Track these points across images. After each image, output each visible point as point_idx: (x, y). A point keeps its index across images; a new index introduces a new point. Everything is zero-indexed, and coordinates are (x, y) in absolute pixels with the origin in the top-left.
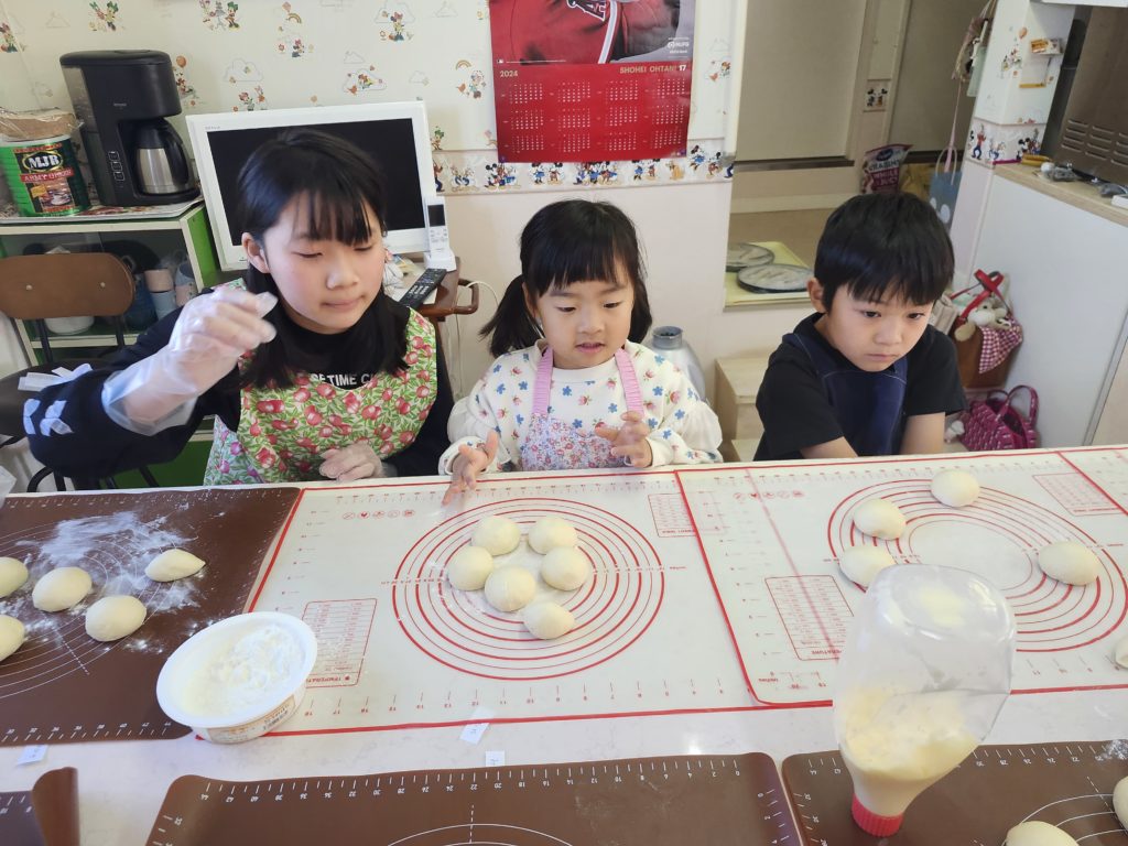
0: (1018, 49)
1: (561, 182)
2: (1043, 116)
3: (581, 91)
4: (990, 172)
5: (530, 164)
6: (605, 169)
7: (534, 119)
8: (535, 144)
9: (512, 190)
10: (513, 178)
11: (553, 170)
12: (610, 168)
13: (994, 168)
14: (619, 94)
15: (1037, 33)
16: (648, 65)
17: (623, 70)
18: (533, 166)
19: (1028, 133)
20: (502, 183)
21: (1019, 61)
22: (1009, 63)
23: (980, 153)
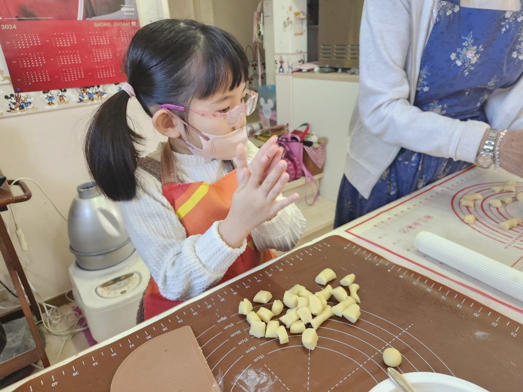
0: (290, 16)
1: (68, 102)
2: (305, 49)
3: (70, 39)
4: (291, 77)
5: (41, 92)
6: (97, 91)
7: (38, 60)
8: (42, 77)
9: (30, 111)
10: (30, 103)
11: (61, 94)
12: (101, 89)
13: (292, 75)
14: (96, 40)
16: (112, 21)
17: (96, 25)
18: (44, 93)
19: (300, 57)
20: (22, 108)
21: (291, 22)
22: (287, 24)
23: (283, 69)
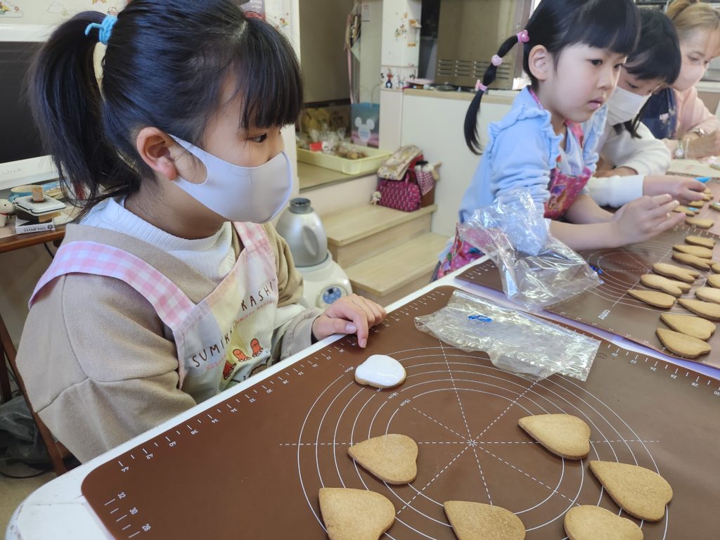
0: (404, 23)
2: (416, 62)
4: (401, 94)
13: (403, 91)
15: (411, 17)
19: (411, 72)
21: (405, 31)
22: (400, 32)
23: (391, 84)
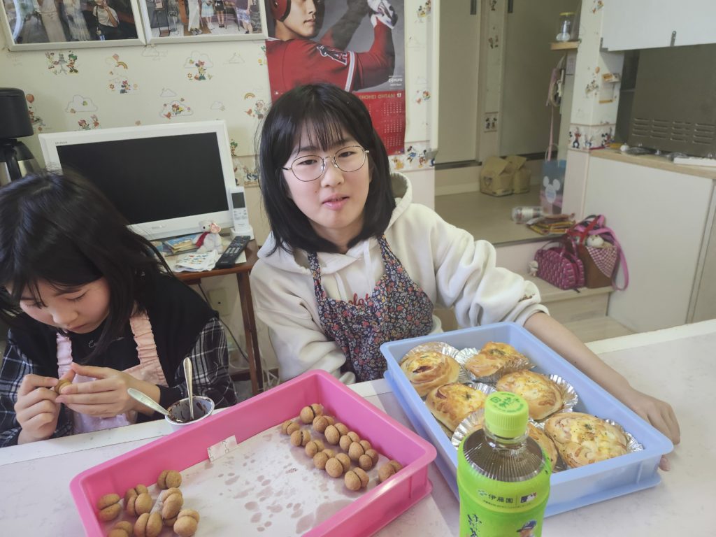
0: (595, 79)
2: (613, 119)
4: (588, 155)
13: (590, 153)
16: (377, 93)
21: (597, 87)
22: (591, 89)
23: (578, 144)
